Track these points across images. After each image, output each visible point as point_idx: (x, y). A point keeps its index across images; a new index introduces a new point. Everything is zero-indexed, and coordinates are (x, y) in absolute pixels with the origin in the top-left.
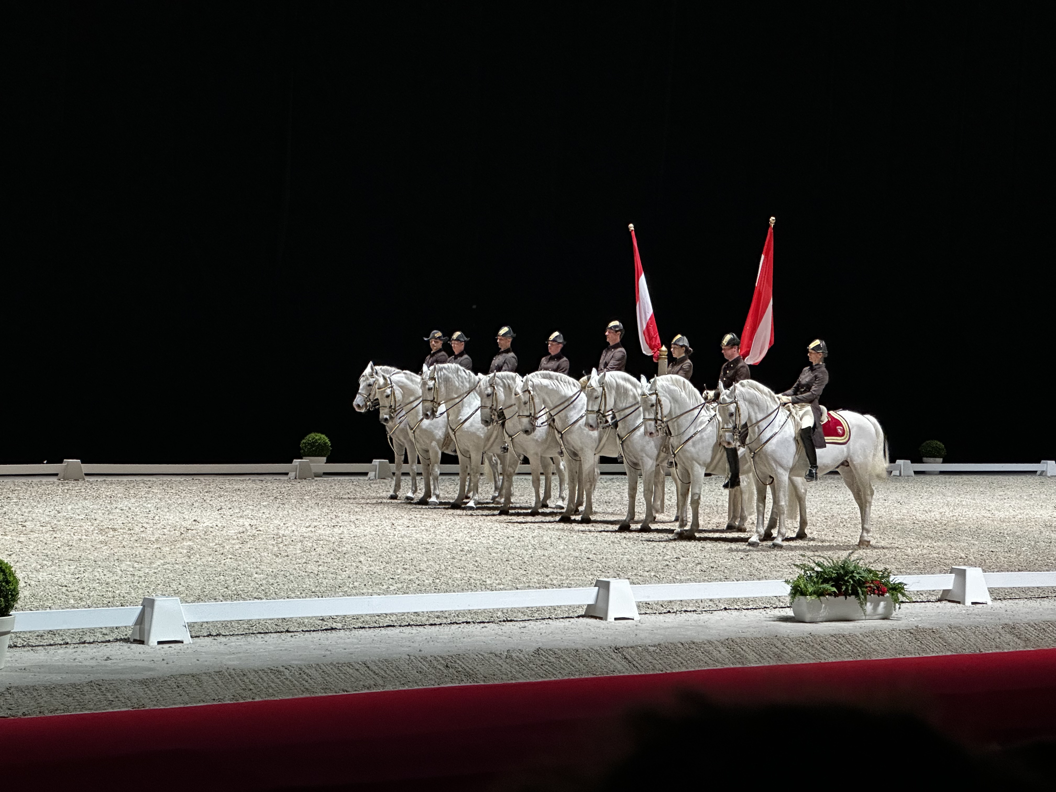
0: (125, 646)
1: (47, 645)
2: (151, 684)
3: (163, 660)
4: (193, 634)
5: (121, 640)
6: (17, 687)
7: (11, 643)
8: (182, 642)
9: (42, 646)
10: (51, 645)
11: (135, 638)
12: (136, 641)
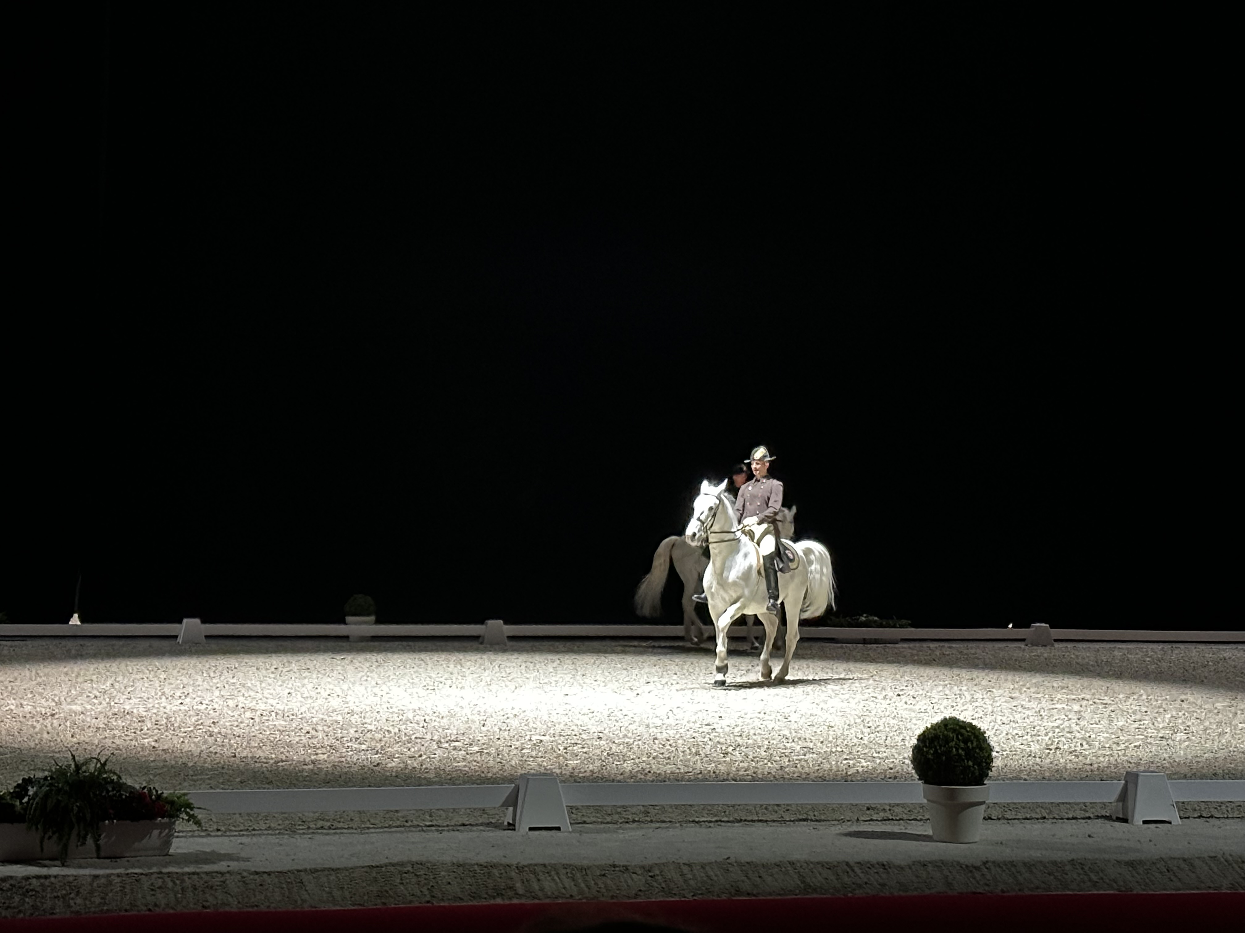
0: (1108, 824)
1: (1023, 819)
2: (1138, 867)
3: (1150, 841)
4: (1182, 815)
5: (1103, 817)
6: (994, 862)
7: (986, 815)
8: (1170, 823)
9: (1018, 819)
10: (1027, 819)
11: (1118, 816)
12: (1119, 819)
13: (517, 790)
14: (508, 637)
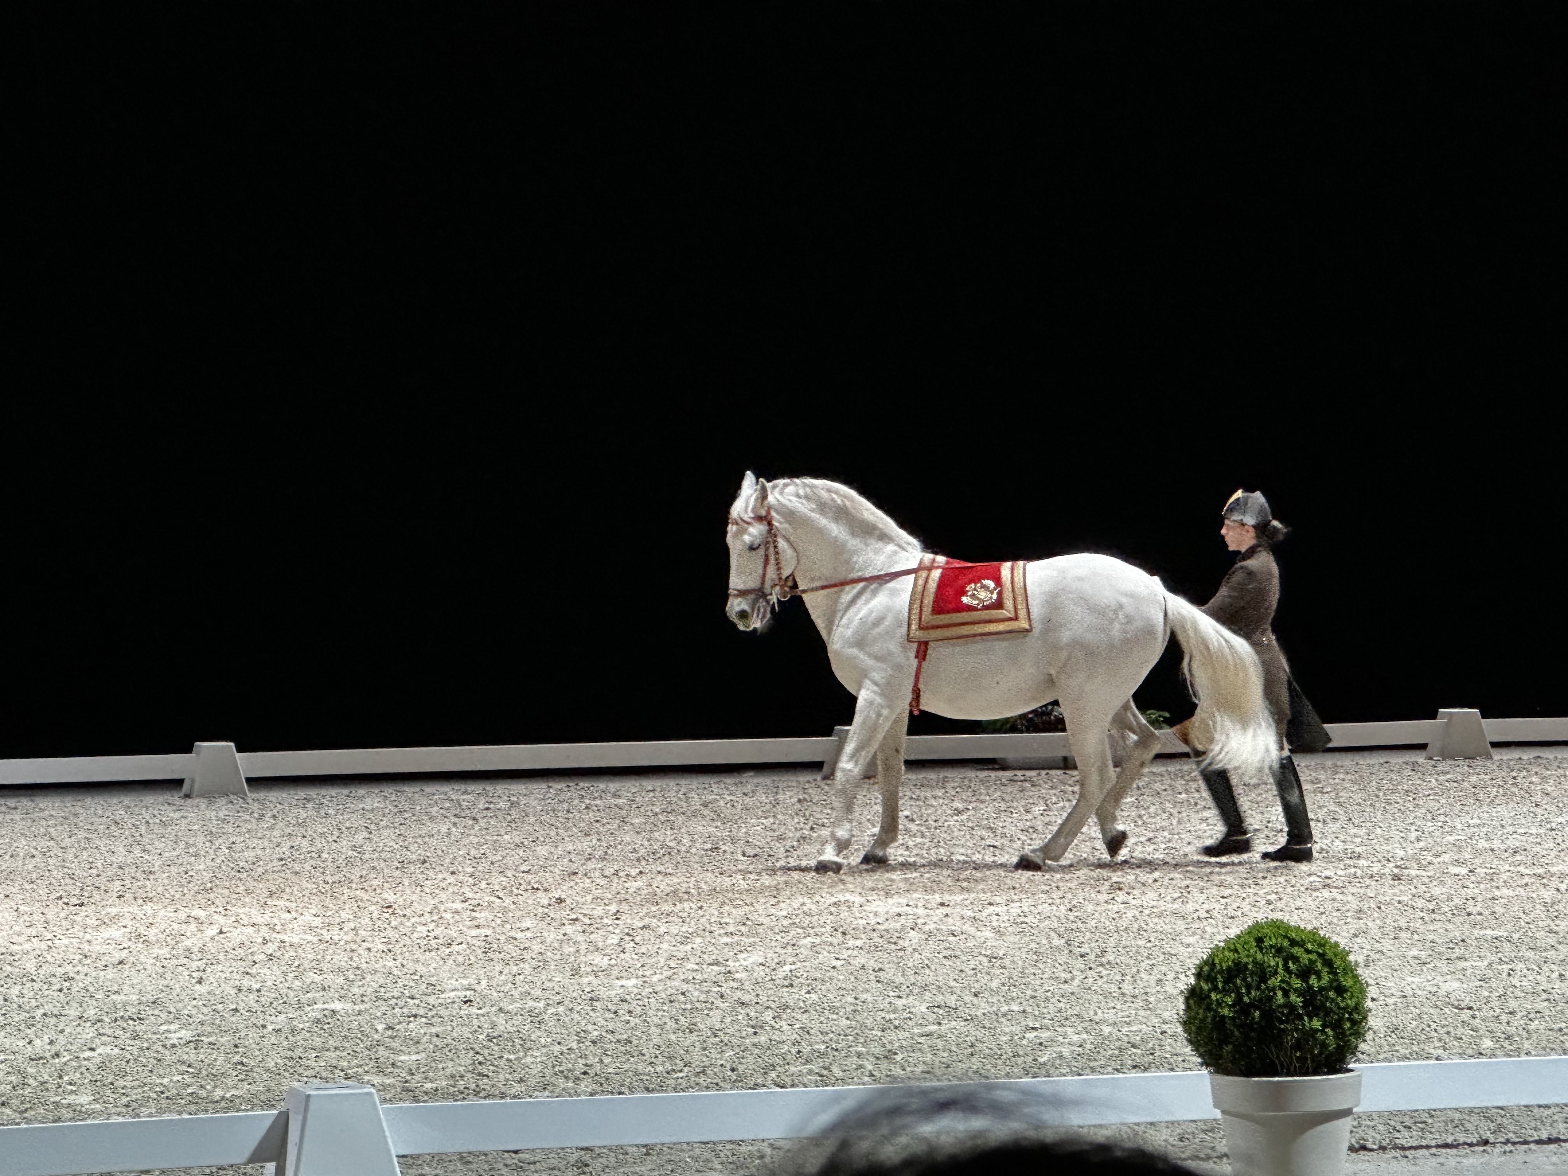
1: (1438, 1146)
7: (1353, 1141)
9: (1428, 1147)
10: (1446, 1146)
13: (282, 1124)
14: (249, 781)
